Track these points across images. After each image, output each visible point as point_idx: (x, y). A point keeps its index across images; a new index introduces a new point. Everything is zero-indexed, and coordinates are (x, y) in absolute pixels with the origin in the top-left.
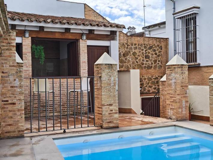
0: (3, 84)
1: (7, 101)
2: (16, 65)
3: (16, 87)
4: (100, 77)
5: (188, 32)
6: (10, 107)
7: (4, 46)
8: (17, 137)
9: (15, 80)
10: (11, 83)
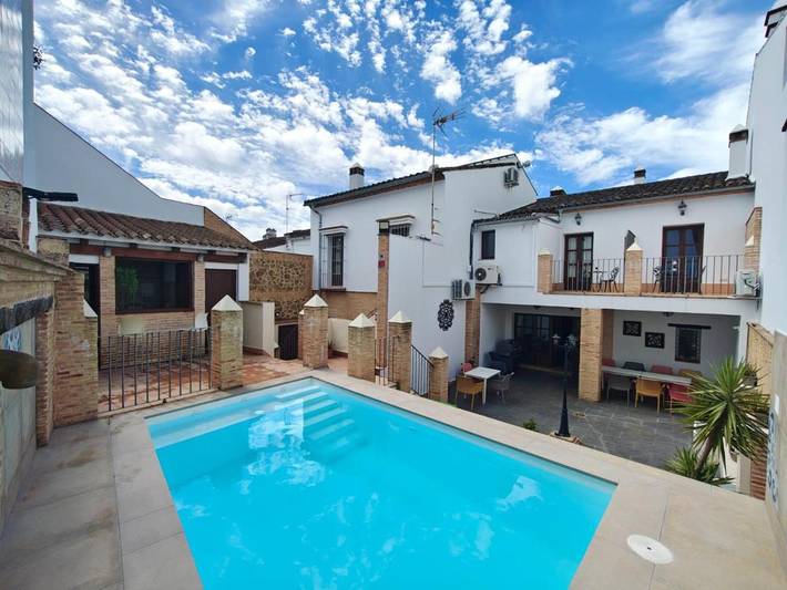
0: (60, 349)
1: (68, 373)
2: (84, 320)
3: (84, 351)
4: (219, 327)
5: (334, 251)
6: (72, 381)
7: (62, 294)
8: (85, 421)
9: (82, 342)
10: (74, 346)
